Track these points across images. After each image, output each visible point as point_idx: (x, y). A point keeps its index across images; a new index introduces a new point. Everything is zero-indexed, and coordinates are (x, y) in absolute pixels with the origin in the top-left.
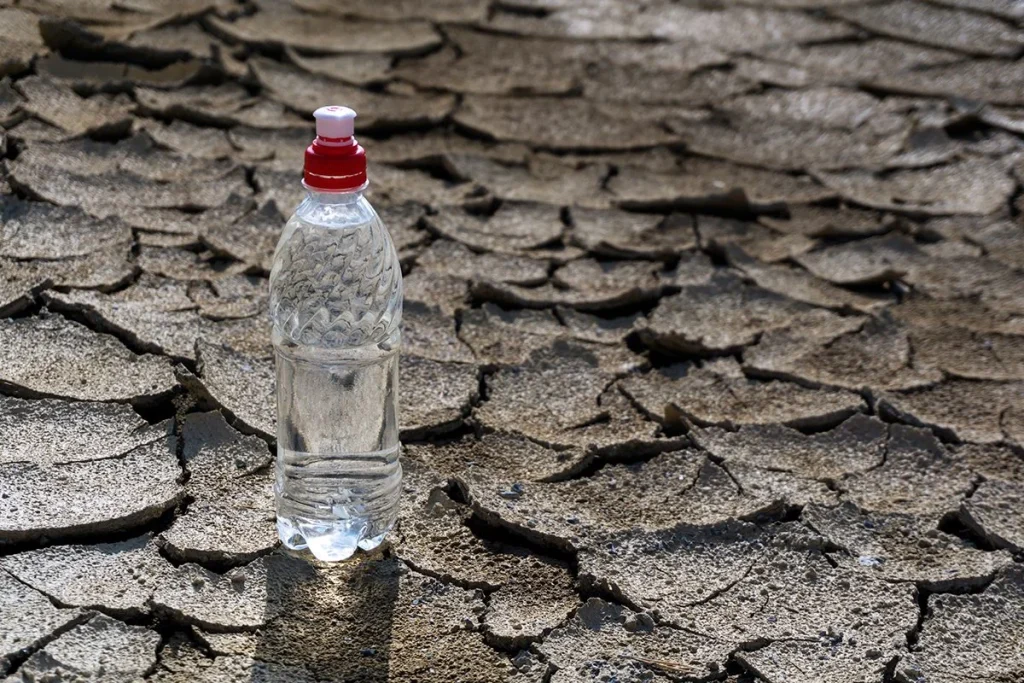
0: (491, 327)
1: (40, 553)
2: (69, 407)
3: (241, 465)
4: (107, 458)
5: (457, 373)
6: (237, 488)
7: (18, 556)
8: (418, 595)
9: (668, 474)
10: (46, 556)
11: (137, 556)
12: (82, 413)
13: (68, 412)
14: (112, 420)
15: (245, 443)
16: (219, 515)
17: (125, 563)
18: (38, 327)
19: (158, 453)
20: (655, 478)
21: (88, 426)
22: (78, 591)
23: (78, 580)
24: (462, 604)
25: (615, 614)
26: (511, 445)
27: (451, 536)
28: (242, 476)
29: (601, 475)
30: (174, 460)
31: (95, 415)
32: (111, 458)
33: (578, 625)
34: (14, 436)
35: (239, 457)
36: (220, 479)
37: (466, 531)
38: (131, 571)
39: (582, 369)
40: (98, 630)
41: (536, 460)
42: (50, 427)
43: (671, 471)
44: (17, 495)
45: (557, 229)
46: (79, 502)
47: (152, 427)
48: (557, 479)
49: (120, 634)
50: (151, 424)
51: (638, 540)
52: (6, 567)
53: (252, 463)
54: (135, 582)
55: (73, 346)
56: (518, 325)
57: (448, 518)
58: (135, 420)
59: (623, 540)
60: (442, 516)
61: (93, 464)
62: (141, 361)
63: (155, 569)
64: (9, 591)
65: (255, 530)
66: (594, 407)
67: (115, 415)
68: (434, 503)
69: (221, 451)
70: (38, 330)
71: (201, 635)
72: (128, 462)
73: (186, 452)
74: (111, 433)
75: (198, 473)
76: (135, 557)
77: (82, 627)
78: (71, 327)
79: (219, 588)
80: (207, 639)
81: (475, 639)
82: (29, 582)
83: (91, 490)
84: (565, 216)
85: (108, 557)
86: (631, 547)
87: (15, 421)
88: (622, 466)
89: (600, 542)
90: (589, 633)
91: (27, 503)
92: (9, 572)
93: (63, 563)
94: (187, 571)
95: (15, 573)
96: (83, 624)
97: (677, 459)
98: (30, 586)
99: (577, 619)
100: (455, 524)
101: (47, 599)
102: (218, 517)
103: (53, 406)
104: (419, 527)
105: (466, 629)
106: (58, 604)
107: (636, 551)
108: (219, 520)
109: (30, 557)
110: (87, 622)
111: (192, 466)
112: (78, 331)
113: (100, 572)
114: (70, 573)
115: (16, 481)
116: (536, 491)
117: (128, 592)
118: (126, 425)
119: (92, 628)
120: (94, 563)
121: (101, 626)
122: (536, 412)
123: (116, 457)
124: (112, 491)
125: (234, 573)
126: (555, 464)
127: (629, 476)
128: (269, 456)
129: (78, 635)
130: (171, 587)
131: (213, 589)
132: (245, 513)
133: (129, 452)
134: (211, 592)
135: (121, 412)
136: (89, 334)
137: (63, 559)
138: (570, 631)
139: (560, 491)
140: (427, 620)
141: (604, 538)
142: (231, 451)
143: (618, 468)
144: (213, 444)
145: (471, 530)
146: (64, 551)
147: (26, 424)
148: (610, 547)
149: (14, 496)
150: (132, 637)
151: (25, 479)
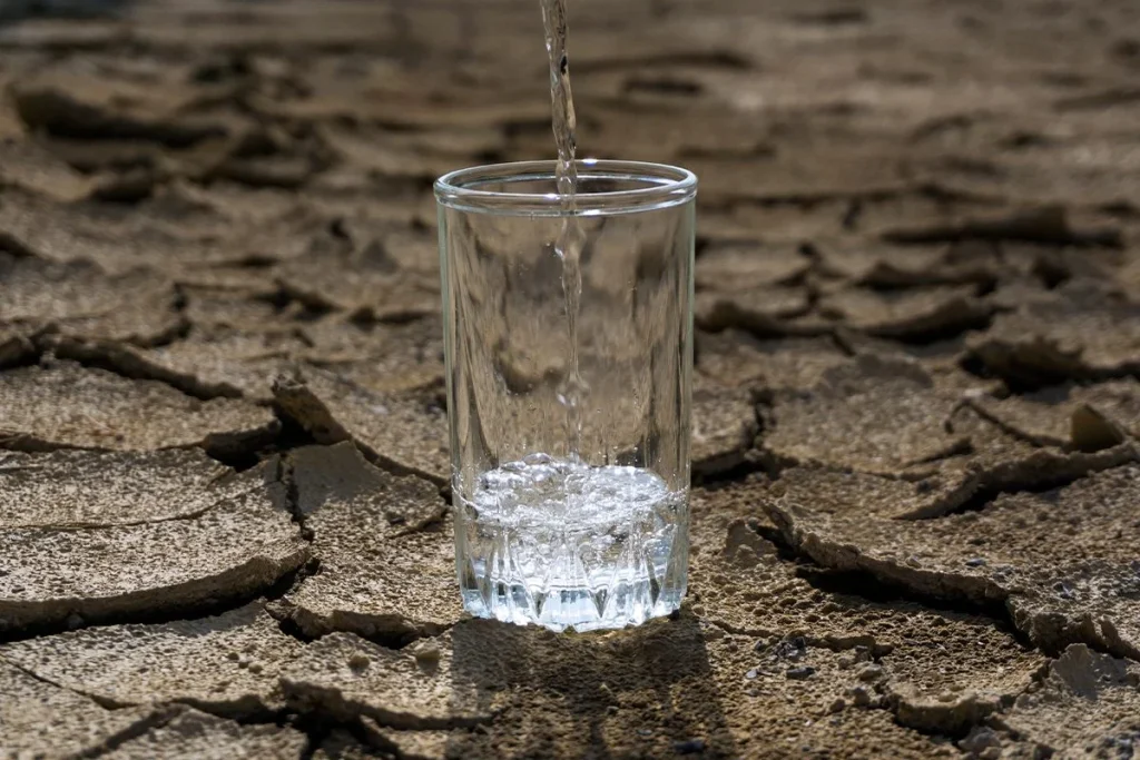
0: (744, 360)
1: (70, 637)
2: (99, 460)
3: (395, 521)
4: (170, 519)
5: (715, 401)
6: (394, 551)
7: (33, 643)
8: (754, 665)
9: (1107, 500)
10: (80, 642)
11: (241, 637)
12: (121, 467)
13: (98, 467)
14: (173, 473)
15: (399, 488)
16: (374, 578)
17: (220, 647)
18: (40, 379)
19: (255, 508)
20: (1088, 507)
21: (132, 485)
22: (143, 688)
23: (140, 675)
24: (835, 673)
25: (1116, 671)
26: (832, 481)
27: (778, 592)
28: (401, 535)
29: (996, 508)
30: (285, 516)
31: (143, 469)
32: (178, 518)
33: (1059, 688)
34: (11, 502)
35: (391, 509)
36: (364, 539)
37: (799, 584)
38: (233, 657)
39: (909, 392)
40: (187, 737)
41: (880, 498)
42: (71, 490)
43: (1111, 498)
44: (21, 571)
45: (799, 263)
46: (129, 576)
47: (241, 475)
48: (925, 515)
49: (228, 741)
50: (239, 470)
51: (1103, 579)
52: (11, 659)
53: (415, 516)
54: (243, 672)
55: (97, 400)
56: (784, 357)
57: (765, 568)
58: (212, 468)
59: (1078, 578)
60: (753, 565)
61: (148, 528)
62: (209, 409)
63: (277, 652)
64: (19, 693)
65: (439, 601)
66: (945, 435)
67: (177, 465)
68: (736, 546)
69: (361, 502)
70: (39, 384)
71: (381, 731)
72: (206, 523)
73: (302, 505)
74: (172, 490)
75: (326, 532)
76: (239, 638)
77: (159, 733)
78: (92, 378)
79: (396, 670)
80: (393, 738)
81: (881, 719)
82: (54, 680)
83: (148, 560)
84: (806, 250)
85: (191, 640)
86: (1095, 589)
87: (11, 483)
88: (1026, 494)
89: (1041, 581)
90: (1079, 702)
91: (41, 582)
92: (17, 666)
93: (113, 652)
94: (336, 644)
95: (28, 667)
96: (160, 727)
97: (1117, 480)
98: (57, 685)
99: (1055, 678)
100: (778, 576)
101: (90, 700)
102: (373, 583)
103: (73, 460)
104: (718, 581)
105: (856, 705)
106: (109, 705)
107: (1105, 594)
108: (374, 585)
109: (53, 644)
110: (166, 724)
111: (315, 524)
112: (104, 381)
113: (178, 663)
114: (125, 665)
115: (19, 553)
116: (898, 532)
117: (232, 685)
118: (197, 478)
119: (176, 733)
120: (167, 651)
121: (191, 730)
122: (852, 447)
123: (185, 517)
124: (185, 561)
125: (420, 646)
126: (915, 499)
127: (1044, 508)
128: (442, 504)
129: (152, 745)
130: (312, 668)
131: (384, 671)
132: (417, 578)
133: (206, 510)
134: (384, 676)
135: (186, 461)
136: (122, 384)
137: (111, 647)
138: (1049, 699)
139: (935, 530)
140: (781, 697)
141: (1046, 576)
142: (376, 502)
143: (1021, 497)
144: (345, 495)
145: (809, 581)
146: (112, 634)
147: (31, 487)
148: (1059, 588)
149: (17, 573)
150: (251, 743)
151: (35, 550)
